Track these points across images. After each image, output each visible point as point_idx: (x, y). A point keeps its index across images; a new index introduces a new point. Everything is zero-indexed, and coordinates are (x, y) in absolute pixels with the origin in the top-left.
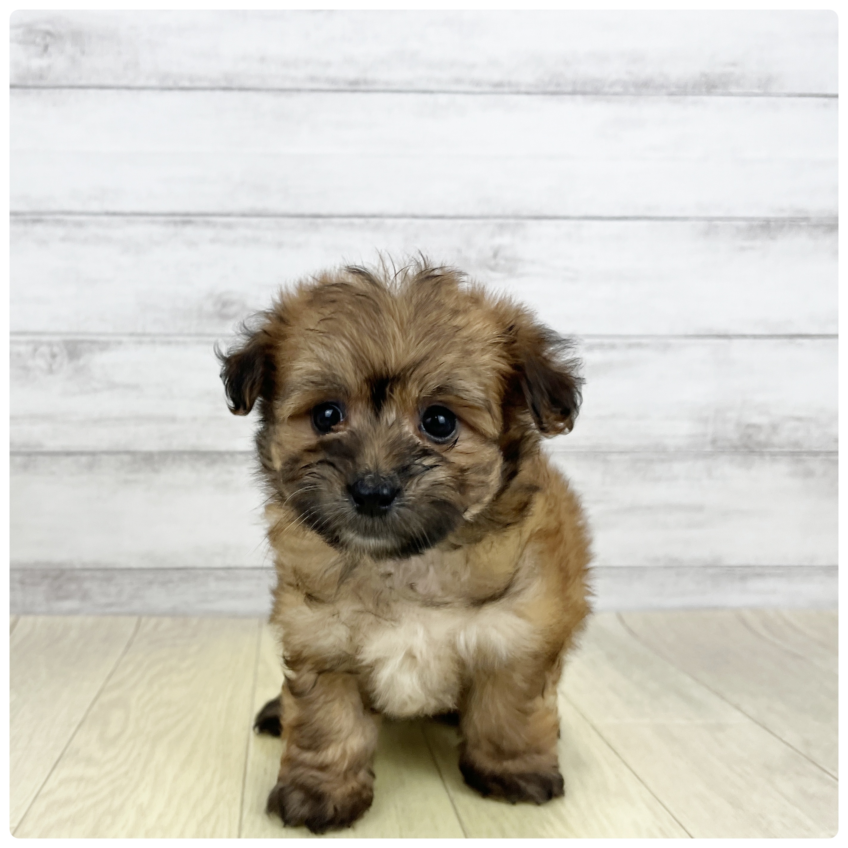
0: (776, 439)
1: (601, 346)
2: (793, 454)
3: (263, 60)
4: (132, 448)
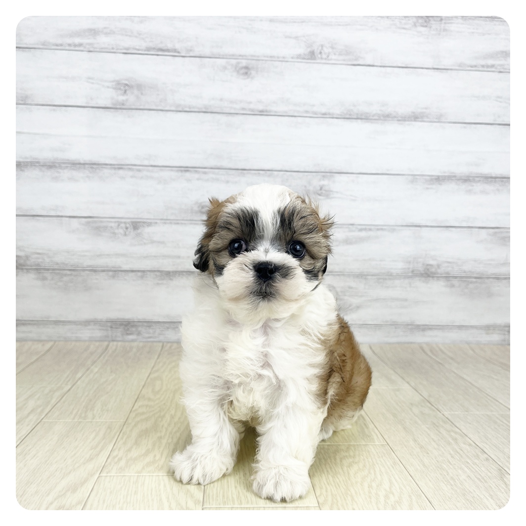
0: (439, 271)
1: (365, 229)
2: (446, 277)
3: (221, 100)
4: (161, 270)
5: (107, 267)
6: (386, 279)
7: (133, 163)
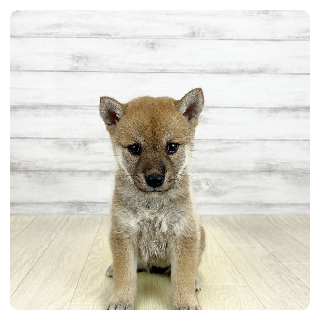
0: (278, 168)
1: (229, 143)
2: (282, 172)
3: (137, 64)
4: (101, 170)
5: (68, 169)
6: (243, 174)
7: (83, 105)
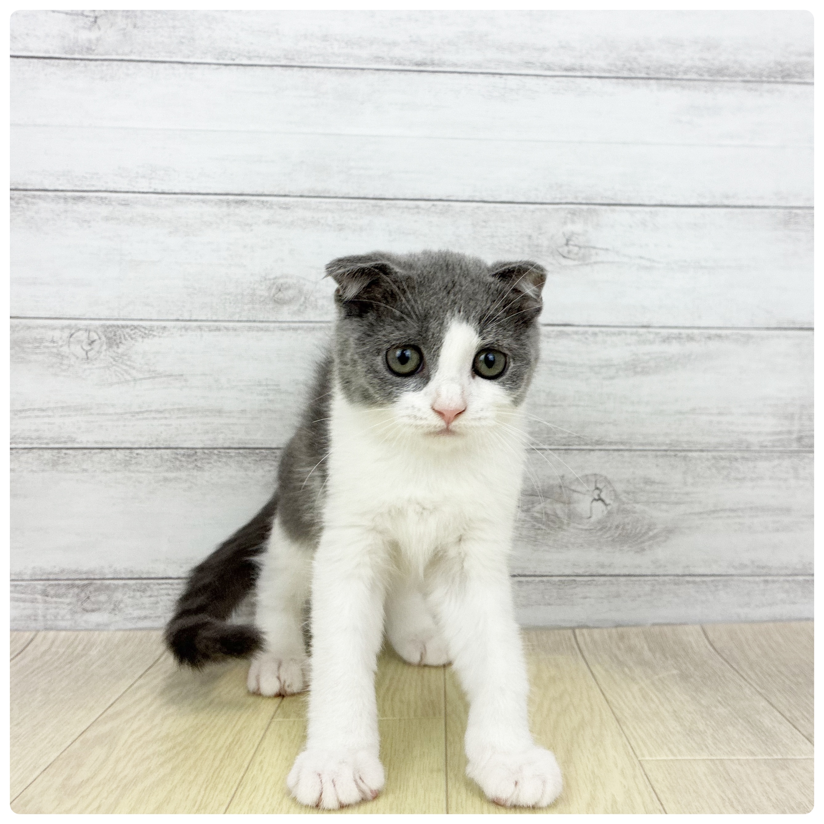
1: (678, 337)
5: (39, 438)
6: (736, 459)
7: (112, 187)
